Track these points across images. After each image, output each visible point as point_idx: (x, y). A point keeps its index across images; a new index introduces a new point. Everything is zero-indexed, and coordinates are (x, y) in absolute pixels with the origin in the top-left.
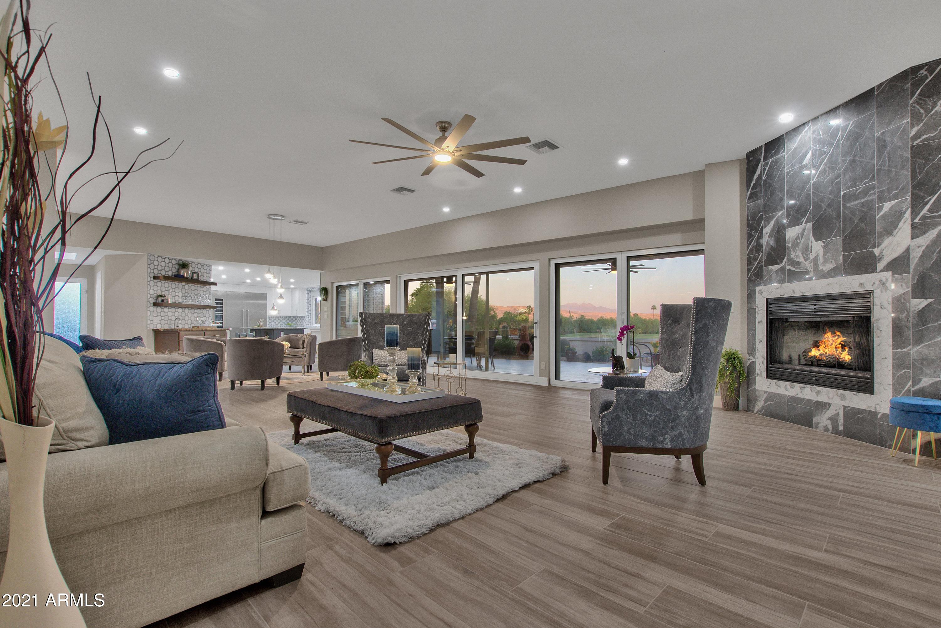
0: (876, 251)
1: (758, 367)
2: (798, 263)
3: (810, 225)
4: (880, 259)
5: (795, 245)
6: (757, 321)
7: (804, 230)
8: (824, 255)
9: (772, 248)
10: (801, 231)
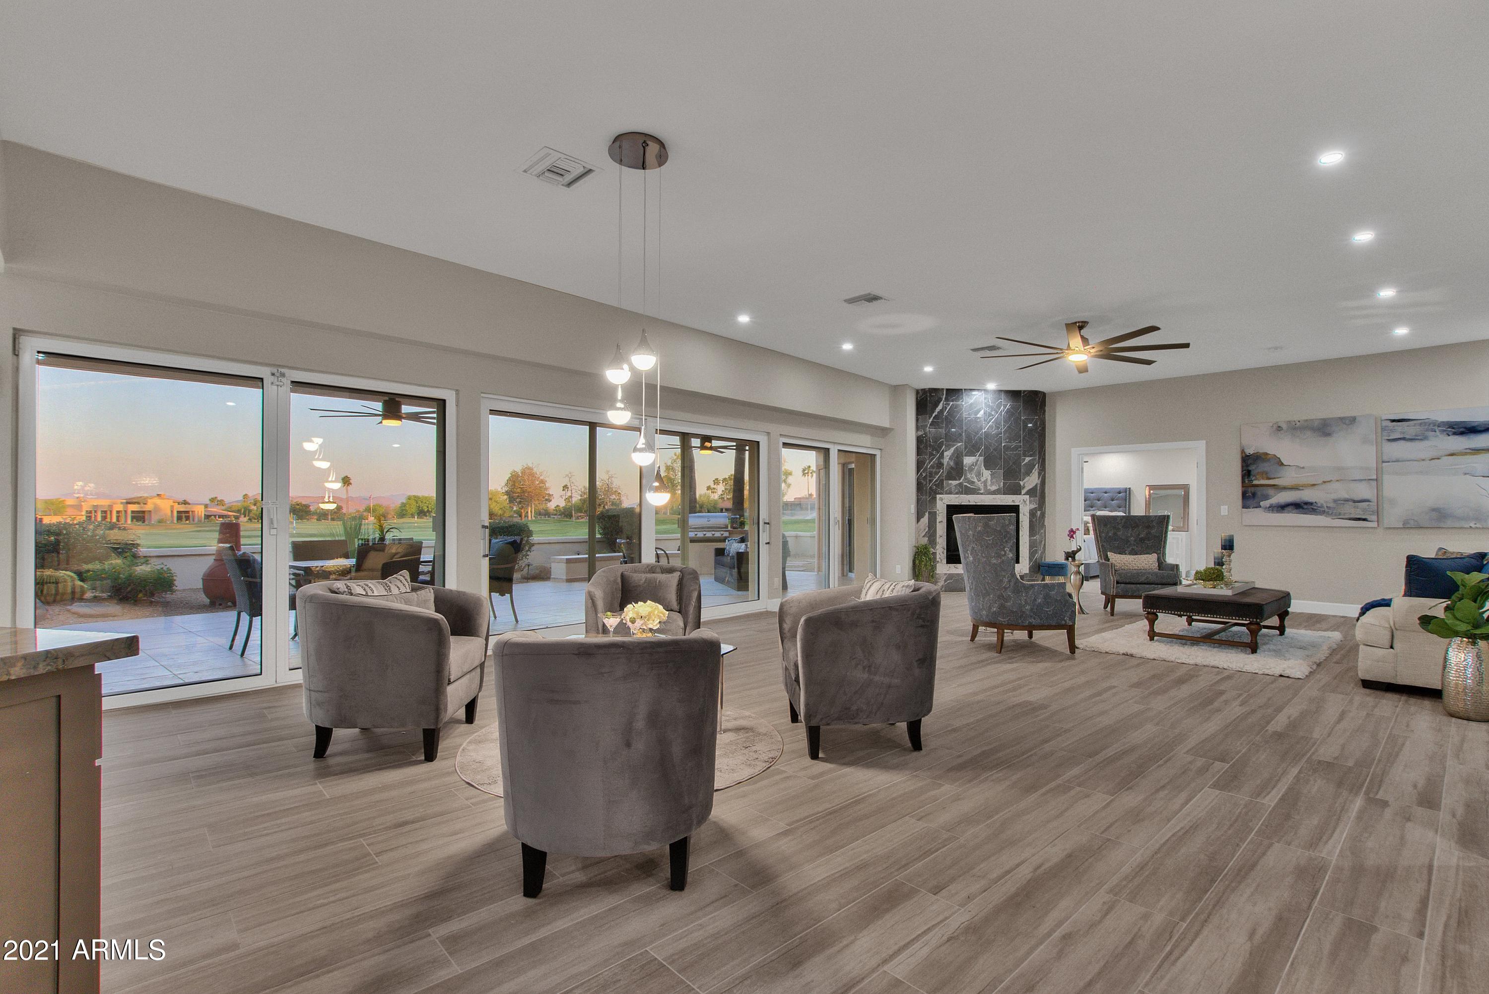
0: (1022, 483)
1: (938, 556)
2: (973, 483)
3: (982, 458)
4: (1024, 488)
5: (971, 469)
6: (938, 521)
7: (978, 461)
8: (992, 479)
9: (952, 468)
10: (975, 460)
